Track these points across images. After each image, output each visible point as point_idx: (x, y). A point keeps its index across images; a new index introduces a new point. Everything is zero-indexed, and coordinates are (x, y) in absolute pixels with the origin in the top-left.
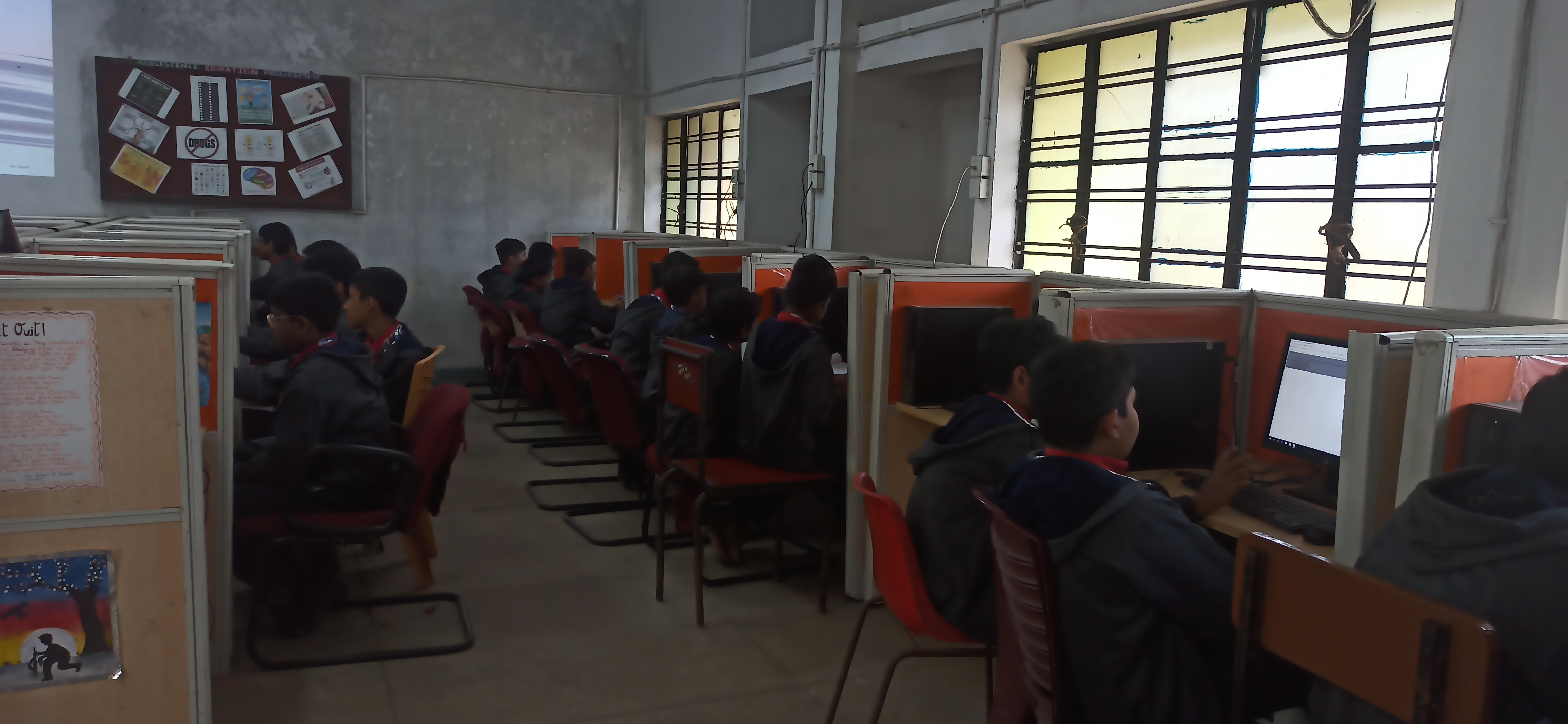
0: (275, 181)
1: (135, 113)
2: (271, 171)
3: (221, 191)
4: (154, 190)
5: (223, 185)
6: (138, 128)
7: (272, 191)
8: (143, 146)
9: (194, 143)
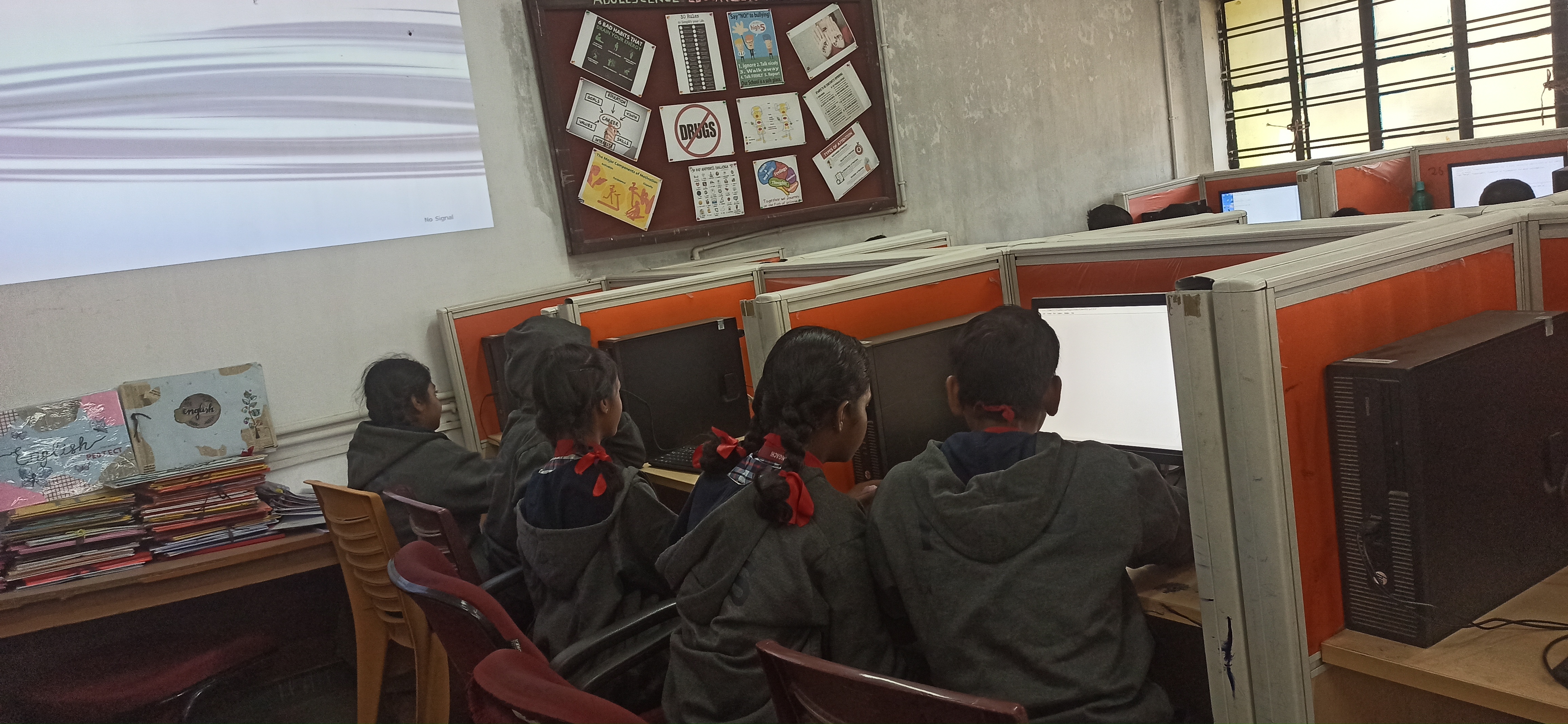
0: (798, 179)
1: (600, 92)
2: (790, 161)
3: (733, 208)
4: (644, 224)
5: (736, 198)
6: (609, 117)
7: (796, 195)
8: (620, 149)
9: (689, 132)
